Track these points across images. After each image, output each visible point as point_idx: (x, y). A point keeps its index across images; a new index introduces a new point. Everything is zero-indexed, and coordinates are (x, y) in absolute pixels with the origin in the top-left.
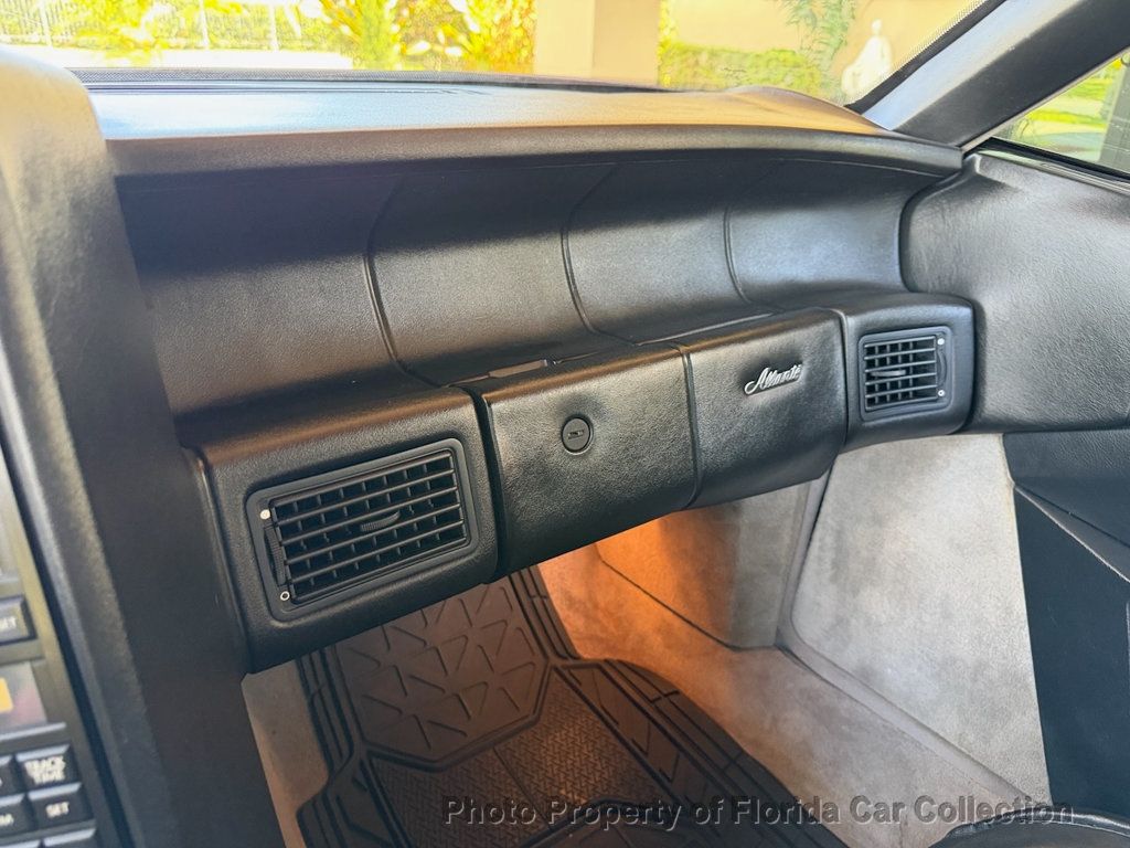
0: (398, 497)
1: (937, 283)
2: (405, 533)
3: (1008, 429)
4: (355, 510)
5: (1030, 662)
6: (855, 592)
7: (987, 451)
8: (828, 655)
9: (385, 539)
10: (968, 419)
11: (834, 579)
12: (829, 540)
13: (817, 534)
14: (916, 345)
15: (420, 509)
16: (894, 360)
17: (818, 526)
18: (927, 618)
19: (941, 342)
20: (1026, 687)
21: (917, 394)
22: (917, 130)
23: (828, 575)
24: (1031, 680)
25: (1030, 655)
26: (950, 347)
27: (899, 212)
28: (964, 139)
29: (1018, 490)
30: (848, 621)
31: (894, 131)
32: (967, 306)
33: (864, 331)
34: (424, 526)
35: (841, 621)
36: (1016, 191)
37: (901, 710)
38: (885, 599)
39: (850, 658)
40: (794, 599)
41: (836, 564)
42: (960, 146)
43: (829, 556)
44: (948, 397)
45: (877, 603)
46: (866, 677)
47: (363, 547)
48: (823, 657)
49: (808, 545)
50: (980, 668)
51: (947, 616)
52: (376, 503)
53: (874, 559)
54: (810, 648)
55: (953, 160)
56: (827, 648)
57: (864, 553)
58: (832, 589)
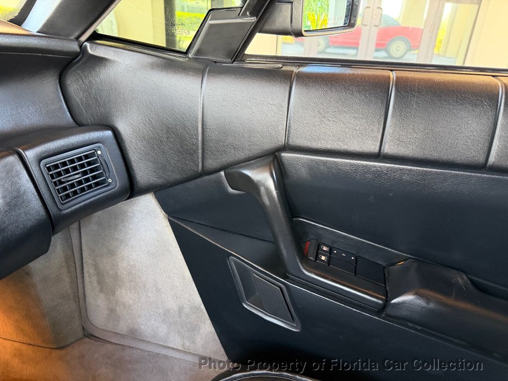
1: (92, 119)
3: (154, 189)
5: (200, 299)
6: (114, 294)
7: (148, 202)
8: (112, 330)
10: (132, 190)
11: (101, 290)
12: (92, 271)
13: (85, 270)
14: (87, 157)
16: (75, 169)
17: (85, 265)
18: (150, 294)
19: (99, 152)
20: (202, 311)
21: (97, 184)
22: (50, 31)
23: (98, 289)
24: (203, 307)
25: (198, 295)
26: (107, 154)
27: (58, 81)
28: (77, 34)
29: (169, 218)
30: (115, 310)
31: (37, 32)
32: (108, 129)
33: (43, 158)
35: (112, 311)
36: (114, 62)
37: (155, 343)
38: (128, 292)
39: (122, 328)
40: (86, 307)
41: (100, 282)
42: (77, 38)
43: (95, 279)
44: (115, 181)
45: (126, 295)
46: (134, 334)
48: (110, 331)
49: (83, 277)
50: (181, 309)
51: (158, 290)
53: (116, 273)
54: (103, 330)
55: (75, 47)
56: (110, 327)
57: (111, 272)
58: (102, 296)
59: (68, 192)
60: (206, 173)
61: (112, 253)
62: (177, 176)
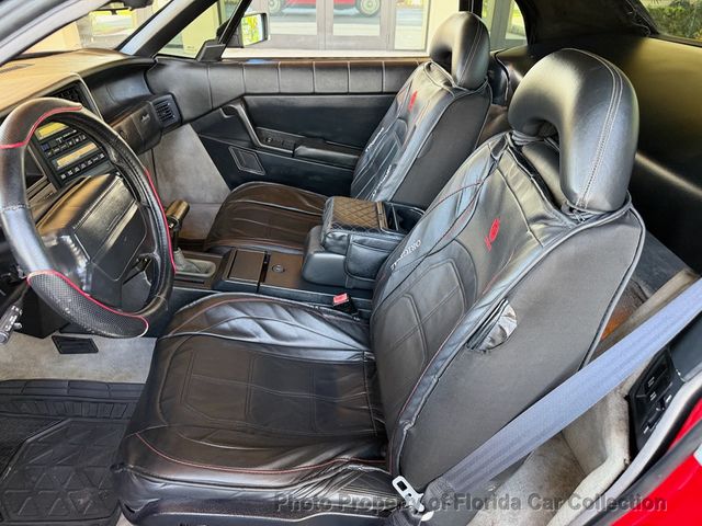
1: (161, 92)
3: (190, 121)
7: (188, 128)
10: (182, 122)
12: (161, 171)
14: (165, 106)
16: (163, 110)
19: (169, 104)
21: (170, 118)
22: (139, 54)
26: (171, 105)
27: (143, 76)
28: (151, 55)
29: (198, 135)
31: (134, 55)
32: (169, 94)
33: (155, 104)
42: (151, 57)
44: (176, 117)
50: (210, 181)
51: (198, 172)
53: (174, 168)
55: (151, 60)
58: (168, 183)
59: (165, 119)
60: (213, 109)
61: (171, 158)
62: (201, 113)
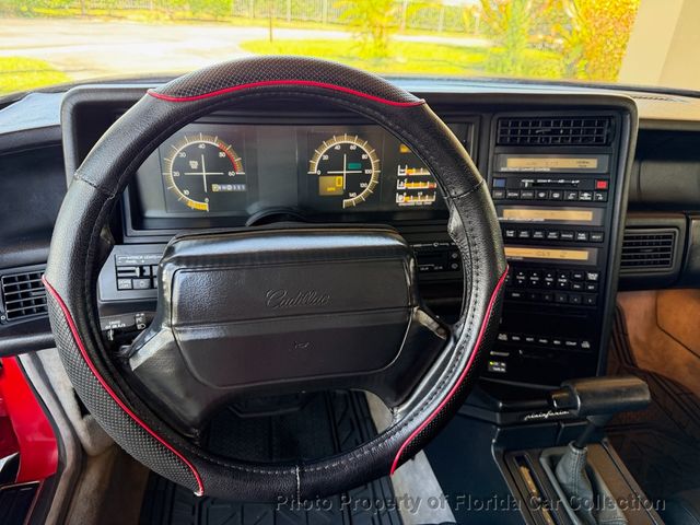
0: (651, 244)
2: (649, 257)
4: (638, 244)
9: (643, 257)
15: (655, 250)
34: (656, 257)
47: (636, 257)
52: (644, 244)
